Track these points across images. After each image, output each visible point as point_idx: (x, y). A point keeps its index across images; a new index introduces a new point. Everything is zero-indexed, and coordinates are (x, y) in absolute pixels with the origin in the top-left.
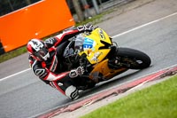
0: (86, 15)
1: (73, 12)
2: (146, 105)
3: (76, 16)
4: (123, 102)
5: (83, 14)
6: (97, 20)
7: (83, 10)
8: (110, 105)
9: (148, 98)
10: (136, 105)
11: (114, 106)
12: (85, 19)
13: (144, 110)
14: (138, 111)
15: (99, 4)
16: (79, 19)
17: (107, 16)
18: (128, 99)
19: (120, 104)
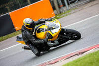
0: (61, 11)
1: (54, 8)
2: (95, 61)
3: (55, 11)
4: (82, 60)
5: (60, 10)
6: (67, 14)
7: (60, 7)
8: (74, 61)
9: (96, 57)
10: (89, 62)
11: (76, 62)
12: (60, 13)
13: (94, 64)
14: (90, 65)
15: (68, 4)
16: (57, 13)
17: (73, 11)
18: (85, 58)
19: (80, 60)
